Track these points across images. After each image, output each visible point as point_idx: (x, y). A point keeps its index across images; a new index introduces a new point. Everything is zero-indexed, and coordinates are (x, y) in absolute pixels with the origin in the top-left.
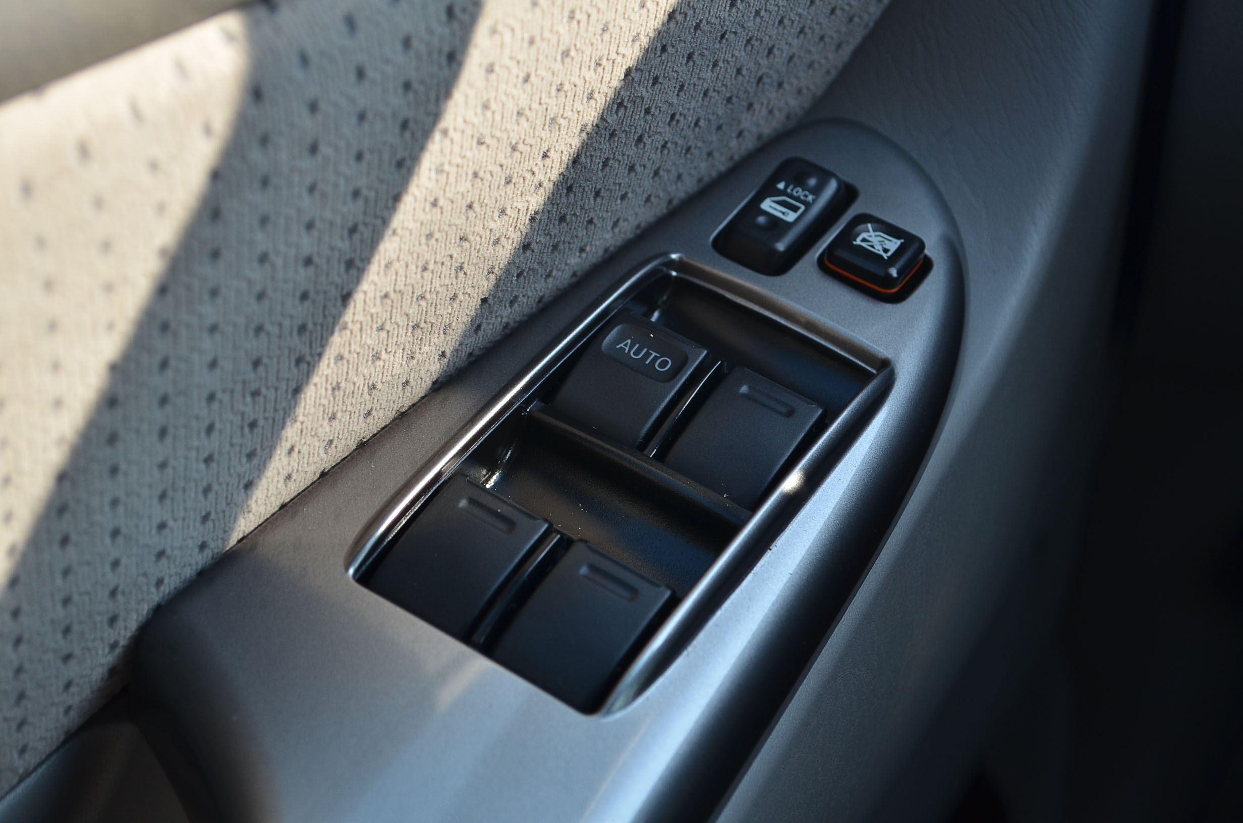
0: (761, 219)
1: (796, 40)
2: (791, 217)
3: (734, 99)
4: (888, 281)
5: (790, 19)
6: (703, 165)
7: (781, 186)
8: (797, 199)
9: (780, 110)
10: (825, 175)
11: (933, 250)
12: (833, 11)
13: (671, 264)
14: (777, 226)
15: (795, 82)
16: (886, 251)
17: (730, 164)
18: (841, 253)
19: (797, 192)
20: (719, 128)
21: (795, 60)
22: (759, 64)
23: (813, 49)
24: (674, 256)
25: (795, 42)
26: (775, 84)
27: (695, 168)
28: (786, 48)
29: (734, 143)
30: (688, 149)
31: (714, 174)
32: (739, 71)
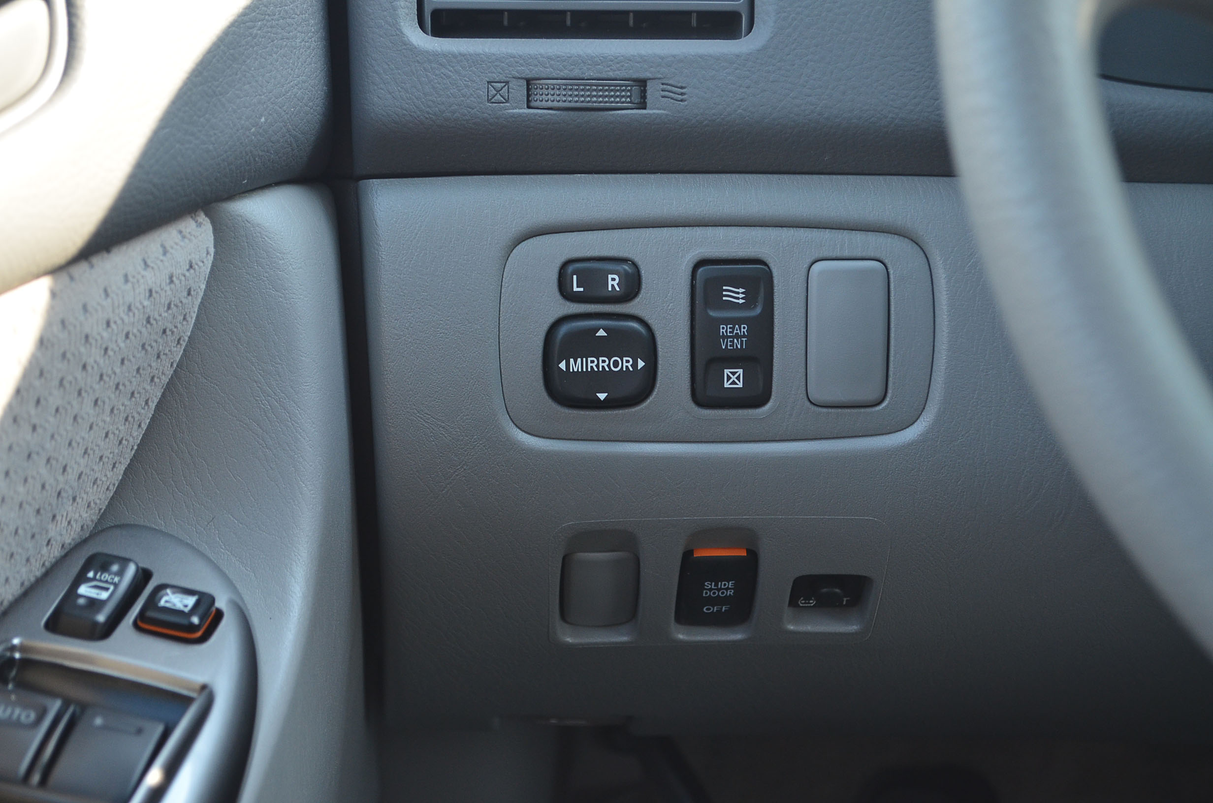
0: (81, 601)
1: (82, 460)
2: (104, 595)
3: (42, 511)
4: (192, 628)
5: (76, 442)
6: (24, 570)
7: (91, 575)
8: (106, 582)
9: (76, 521)
10: (124, 562)
11: (221, 603)
12: (107, 436)
13: (13, 648)
14: (94, 604)
15: (85, 496)
16: (186, 606)
17: (43, 570)
18: (151, 614)
19: (105, 577)
20: (33, 536)
21: (83, 476)
22: (58, 481)
23: (96, 468)
24: (16, 641)
25: (82, 462)
26: (71, 498)
27: (18, 572)
28: (76, 466)
29: (45, 550)
30: (12, 555)
31: (33, 579)
32: (43, 487)
